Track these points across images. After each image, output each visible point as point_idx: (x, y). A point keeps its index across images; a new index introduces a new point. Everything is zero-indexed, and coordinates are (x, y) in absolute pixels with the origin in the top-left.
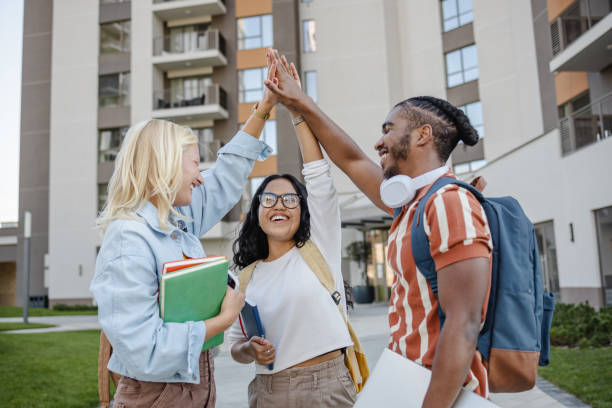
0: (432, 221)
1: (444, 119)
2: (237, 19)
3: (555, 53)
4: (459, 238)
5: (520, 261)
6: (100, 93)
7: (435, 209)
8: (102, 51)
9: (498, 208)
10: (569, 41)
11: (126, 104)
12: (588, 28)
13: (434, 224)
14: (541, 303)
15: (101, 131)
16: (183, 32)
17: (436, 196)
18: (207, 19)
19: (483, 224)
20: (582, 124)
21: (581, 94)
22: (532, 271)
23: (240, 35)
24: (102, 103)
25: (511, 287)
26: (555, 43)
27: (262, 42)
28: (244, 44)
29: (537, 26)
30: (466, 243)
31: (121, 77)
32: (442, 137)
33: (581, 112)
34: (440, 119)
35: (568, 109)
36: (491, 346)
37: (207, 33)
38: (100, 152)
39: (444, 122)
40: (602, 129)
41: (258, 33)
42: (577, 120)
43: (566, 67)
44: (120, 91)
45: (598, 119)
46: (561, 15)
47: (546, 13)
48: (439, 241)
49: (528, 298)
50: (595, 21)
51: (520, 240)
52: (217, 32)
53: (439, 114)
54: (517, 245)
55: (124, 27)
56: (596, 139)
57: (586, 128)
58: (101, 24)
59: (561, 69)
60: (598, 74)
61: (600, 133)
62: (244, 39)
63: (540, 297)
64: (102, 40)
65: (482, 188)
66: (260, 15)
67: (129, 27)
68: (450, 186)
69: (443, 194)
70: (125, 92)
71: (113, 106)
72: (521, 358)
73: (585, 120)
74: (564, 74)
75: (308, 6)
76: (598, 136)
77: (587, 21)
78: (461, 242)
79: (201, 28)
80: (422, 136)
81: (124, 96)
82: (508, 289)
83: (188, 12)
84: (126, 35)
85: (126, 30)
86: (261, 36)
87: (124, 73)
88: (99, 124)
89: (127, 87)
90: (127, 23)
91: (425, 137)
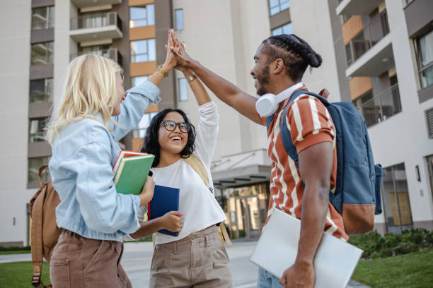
0: (291, 120)
1: (292, 53)
2: (130, 41)
3: (349, 64)
4: (309, 130)
5: (357, 143)
6: (31, 94)
7: (293, 112)
8: (32, 64)
9: (339, 108)
10: (357, 57)
11: (49, 100)
12: (370, 48)
13: (292, 122)
14: (373, 171)
15: (31, 119)
16: (92, 50)
17: (293, 103)
18: (110, 41)
19: (327, 120)
20: (369, 112)
21: (367, 92)
22: (366, 150)
23: (132, 53)
24: (32, 100)
25: (353, 161)
26: (349, 58)
27: (148, 58)
28: (135, 59)
29: (336, 47)
30: (314, 133)
31: (46, 81)
32: (292, 66)
33: (367, 104)
34: (289, 53)
35: (358, 103)
36: (342, 202)
37: (109, 51)
38: (30, 135)
39: (292, 55)
40: (382, 115)
41: (145, 51)
42: (365, 109)
43: (357, 74)
44: (46, 93)
45: (379, 109)
46: (352, 40)
47: (342, 38)
48: (297, 134)
49: (365, 168)
50: (374, 43)
51: (356, 129)
52: (116, 50)
53: (288, 50)
54: (355, 133)
55: (48, 47)
56: (378, 122)
57: (371, 115)
58: (32, 44)
59: (353, 75)
60: (377, 79)
61: (380, 117)
62: (135, 55)
63: (373, 168)
64: (32, 56)
65: (326, 97)
66: (147, 39)
67: (52, 48)
68: (304, 95)
69: (298, 101)
70: (48, 94)
71: (40, 102)
72: (363, 210)
73: (370, 109)
74: (356, 79)
75: (181, 33)
76: (379, 120)
77: (369, 44)
78: (311, 132)
79: (104, 48)
80: (277, 67)
81: (48, 97)
82: (351, 163)
83: (95, 36)
84: (50, 53)
85: (50, 50)
86: (147, 53)
87: (48, 79)
88: (29, 115)
89: (50, 89)
90: (51, 44)
91: (279, 67)
